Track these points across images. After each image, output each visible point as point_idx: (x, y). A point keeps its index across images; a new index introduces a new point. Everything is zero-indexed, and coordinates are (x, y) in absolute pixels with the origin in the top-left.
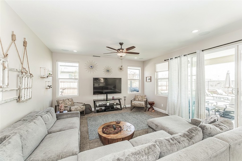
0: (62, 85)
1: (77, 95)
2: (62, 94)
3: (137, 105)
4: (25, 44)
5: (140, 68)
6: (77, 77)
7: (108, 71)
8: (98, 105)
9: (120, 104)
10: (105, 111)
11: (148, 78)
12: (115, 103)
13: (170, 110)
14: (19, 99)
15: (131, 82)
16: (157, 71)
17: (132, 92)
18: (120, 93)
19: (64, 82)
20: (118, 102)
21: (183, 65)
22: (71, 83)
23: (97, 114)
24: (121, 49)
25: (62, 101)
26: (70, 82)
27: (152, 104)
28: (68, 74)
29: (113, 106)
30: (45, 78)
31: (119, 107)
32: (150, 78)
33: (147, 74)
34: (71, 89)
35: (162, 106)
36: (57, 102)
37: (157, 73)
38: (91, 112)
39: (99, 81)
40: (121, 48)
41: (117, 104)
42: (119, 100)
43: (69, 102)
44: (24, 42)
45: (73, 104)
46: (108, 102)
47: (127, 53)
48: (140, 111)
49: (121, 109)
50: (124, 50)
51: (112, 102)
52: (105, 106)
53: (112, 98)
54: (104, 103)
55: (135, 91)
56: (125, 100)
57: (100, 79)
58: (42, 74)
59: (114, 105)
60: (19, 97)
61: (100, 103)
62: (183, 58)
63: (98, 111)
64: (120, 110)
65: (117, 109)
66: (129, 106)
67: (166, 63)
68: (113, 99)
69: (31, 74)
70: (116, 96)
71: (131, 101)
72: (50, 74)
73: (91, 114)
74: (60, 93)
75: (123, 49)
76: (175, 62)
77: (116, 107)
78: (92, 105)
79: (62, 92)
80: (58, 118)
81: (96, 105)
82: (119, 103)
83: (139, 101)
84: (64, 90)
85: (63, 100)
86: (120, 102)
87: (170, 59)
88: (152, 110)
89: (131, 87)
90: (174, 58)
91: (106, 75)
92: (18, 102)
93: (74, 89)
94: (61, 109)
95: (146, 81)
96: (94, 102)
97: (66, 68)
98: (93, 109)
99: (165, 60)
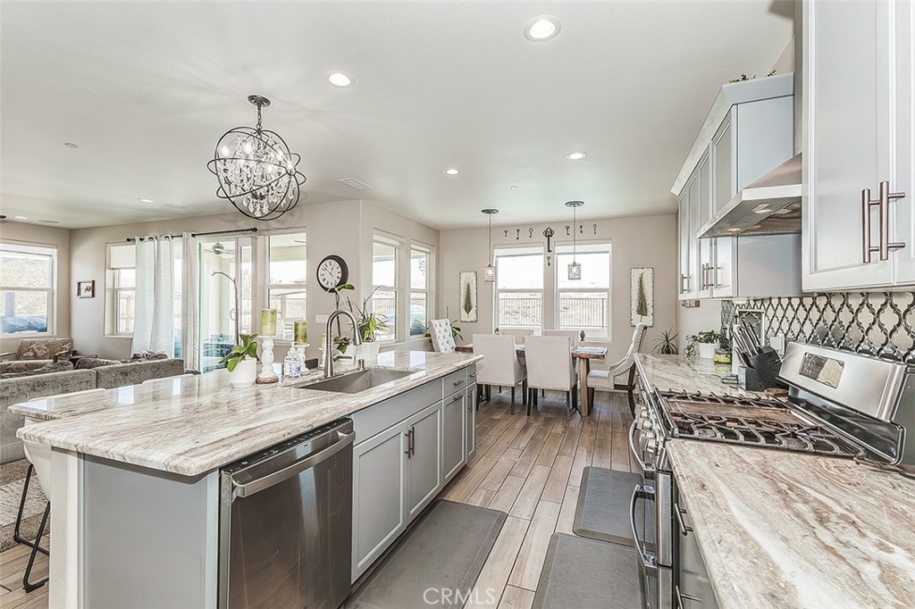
5: (53, 252)
11: (83, 286)
15: (11, 299)
16: (111, 267)
32: (90, 285)
33: (82, 273)
37: (115, 271)
55: (29, 327)
62: (164, 243)
67: (131, 248)
76: (149, 246)
87: (137, 239)
89: (10, 315)
90: (146, 238)
95: (79, 294)
99: (129, 240)
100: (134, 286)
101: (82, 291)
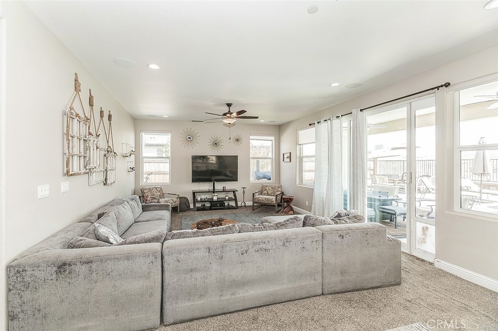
0: (147, 167)
1: (168, 182)
2: (147, 181)
3: (262, 200)
4: (110, 117)
5: (273, 138)
6: (169, 155)
7: (216, 144)
8: (199, 199)
9: (236, 200)
10: (210, 209)
11: (286, 156)
12: (227, 198)
13: (317, 210)
14: (106, 182)
15: (258, 163)
16: (299, 143)
17: (259, 180)
18: (236, 180)
19: (149, 162)
20: (231, 195)
21: (334, 134)
22: (160, 164)
23: (197, 212)
24: (230, 113)
25: (148, 190)
26: (158, 162)
27: (289, 200)
28: (155, 149)
29: (223, 201)
30: (127, 156)
31: (233, 204)
32: (289, 155)
33: (285, 148)
34: (160, 174)
35: (307, 204)
36: (141, 190)
37: (301, 146)
38: (189, 209)
39: (207, 161)
40: (229, 111)
41: (230, 199)
42: (234, 192)
43: (156, 192)
44: (109, 116)
45: (162, 196)
46: (216, 195)
47: (237, 118)
48: (267, 212)
49: (237, 207)
50: (233, 114)
51: (222, 196)
52: (211, 201)
53: (222, 189)
54: (208, 196)
55: (264, 177)
56: (244, 193)
57: (209, 158)
58: (124, 152)
59: (225, 201)
60: (106, 179)
61: (204, 197)
62: (336, 122)
63: (199, 209)
64: (235, 209)
65: (230, 208)
66: (249, 203)
67: (312, 130)
68: (224, 191)
69: (115, 153)
70: (229, 185)
71: (253, 194)
72: (132, 151)
73: (188, 212)
74: (145, 180)
75: (231, 113)
76: (324, 126)
77: (228, 204)
78: (190, 199)
79: (147, 178)
80: (145, 209)
81: (197, 199)
82: (233, 197)
83: (268, 194)
84: (149, 174)
85: (150, 189)
86: (235, 195)
87: (316, 123)
88: (289, 211)
89: (258, 171)
90: (322, 121)
91: (213, 151)
92: (104, 184)
93: (164, 174)
94: (147, 200)
95: (284, 160)
96: (194, 193)
97: (152, 138)
98: (192, 206)
99: (310, 125)
100: (314, 154)
101: (285, 159)
